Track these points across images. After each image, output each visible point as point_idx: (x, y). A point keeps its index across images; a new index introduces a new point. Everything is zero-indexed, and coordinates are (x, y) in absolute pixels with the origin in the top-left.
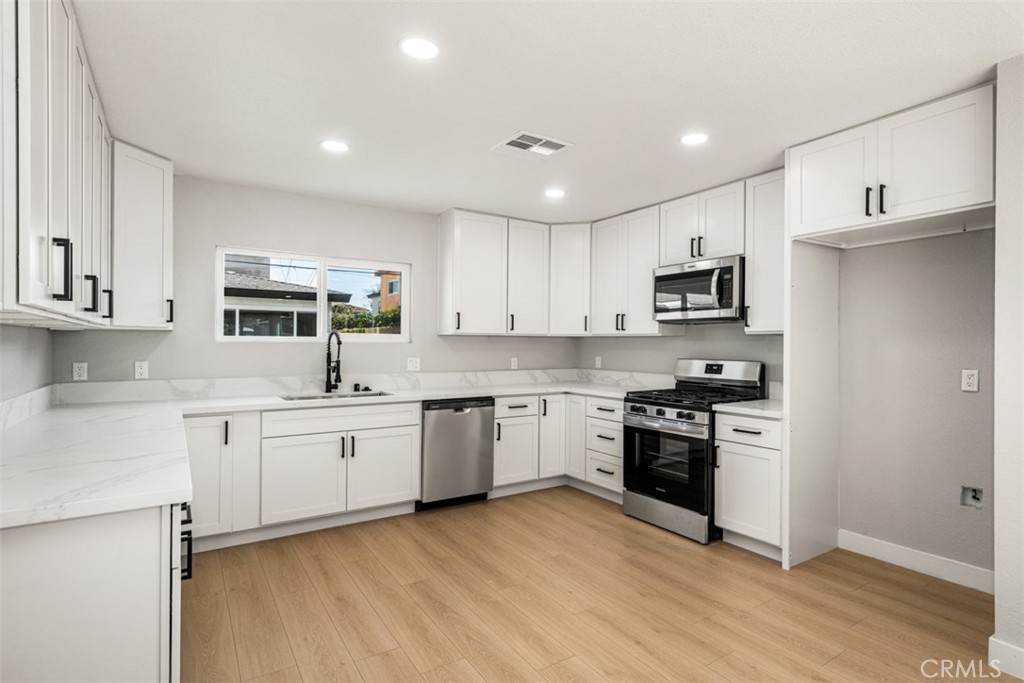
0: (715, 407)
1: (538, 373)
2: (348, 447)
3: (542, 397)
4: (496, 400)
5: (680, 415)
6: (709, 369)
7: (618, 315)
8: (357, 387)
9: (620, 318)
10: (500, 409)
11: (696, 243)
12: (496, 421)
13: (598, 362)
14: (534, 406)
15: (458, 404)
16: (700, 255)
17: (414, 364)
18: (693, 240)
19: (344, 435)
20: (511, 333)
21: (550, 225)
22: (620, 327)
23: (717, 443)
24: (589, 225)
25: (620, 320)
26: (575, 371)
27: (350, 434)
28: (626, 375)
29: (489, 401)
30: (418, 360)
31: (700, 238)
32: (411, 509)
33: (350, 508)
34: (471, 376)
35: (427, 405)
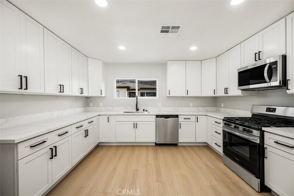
0: (264, 129)
1: (200, 108)
2: (135, 126)
3: (196, 116)
4: (179, 116)
5: (244, 130)
6: (268, 110)
7: (225, 88)
8: (144, 110)
9: (226, 89)
10: (181, 119)
11: (257, 55)
12: (179, 123)
13: (223, 105)
14: (193, 119)
15: (167, 117)
16: (259, 59)
17: (159, 104)
18: (256, 54)
19: (134, 122)
20: (187, 96)
21: (201, 61)
22: (226, 93)
23: (265, 146)
24: (215, 58)
25: (226, 90)
26: (215, 108)
27: (136, 122)
28: (232, 110)
29: (177, 116)
30: (161, 103)
31: (259, 52)
32: (154, 144)
33: (136, 141)
34: (176, 108)
35: (157, 116)
